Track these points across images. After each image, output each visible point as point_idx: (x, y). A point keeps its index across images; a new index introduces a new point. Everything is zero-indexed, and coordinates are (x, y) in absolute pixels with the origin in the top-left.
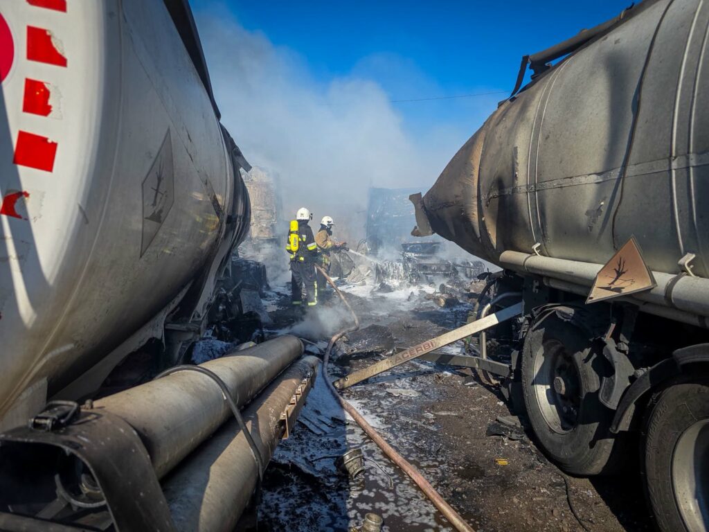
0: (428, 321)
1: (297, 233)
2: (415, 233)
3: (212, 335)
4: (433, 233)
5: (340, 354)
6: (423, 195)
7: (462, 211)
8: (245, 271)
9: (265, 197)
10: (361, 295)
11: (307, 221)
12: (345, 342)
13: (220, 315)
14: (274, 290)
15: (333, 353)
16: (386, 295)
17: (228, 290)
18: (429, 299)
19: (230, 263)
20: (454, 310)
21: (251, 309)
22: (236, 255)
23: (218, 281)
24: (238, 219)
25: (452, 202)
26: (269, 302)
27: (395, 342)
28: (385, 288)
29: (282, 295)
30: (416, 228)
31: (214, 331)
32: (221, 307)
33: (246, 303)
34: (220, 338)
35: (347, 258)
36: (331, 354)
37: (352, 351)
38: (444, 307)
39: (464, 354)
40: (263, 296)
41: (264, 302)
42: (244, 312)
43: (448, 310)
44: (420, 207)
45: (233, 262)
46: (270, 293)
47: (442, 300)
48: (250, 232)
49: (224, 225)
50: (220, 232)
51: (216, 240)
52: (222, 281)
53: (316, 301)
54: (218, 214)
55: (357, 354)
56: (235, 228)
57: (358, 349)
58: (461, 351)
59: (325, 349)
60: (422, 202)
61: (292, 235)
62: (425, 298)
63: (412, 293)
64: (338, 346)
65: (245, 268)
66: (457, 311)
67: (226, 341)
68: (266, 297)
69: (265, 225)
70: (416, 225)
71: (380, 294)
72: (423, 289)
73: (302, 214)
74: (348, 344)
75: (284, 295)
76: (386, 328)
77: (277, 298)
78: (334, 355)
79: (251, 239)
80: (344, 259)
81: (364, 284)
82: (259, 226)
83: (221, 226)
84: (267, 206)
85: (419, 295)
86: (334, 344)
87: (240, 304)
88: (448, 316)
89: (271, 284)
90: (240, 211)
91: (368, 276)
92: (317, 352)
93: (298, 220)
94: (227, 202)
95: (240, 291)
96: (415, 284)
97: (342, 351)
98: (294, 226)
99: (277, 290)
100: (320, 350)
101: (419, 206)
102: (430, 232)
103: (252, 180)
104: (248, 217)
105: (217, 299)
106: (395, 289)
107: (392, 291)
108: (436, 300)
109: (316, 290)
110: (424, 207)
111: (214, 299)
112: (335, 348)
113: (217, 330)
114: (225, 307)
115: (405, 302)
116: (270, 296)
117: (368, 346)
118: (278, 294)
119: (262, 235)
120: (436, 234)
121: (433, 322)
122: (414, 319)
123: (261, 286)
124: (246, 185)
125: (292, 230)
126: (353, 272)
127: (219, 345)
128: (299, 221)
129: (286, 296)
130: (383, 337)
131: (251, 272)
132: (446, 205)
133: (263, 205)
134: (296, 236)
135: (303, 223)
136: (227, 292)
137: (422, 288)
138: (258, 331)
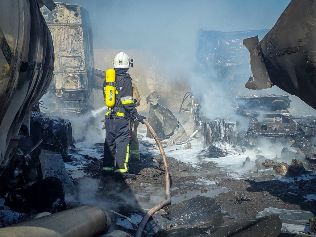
0: (266, 193)
1: (113, 84)
2: (250, 86)
3: (4, 205)
4: (272, 85)
5: (157, 230)
6: (260, 39)
7: (307, 59)
8: (47, 129)
9: (72, 41)
10: (186, 160)
11: (126, 69)
12: (162, 216)
13: (15, 181)
14: (81, 153)
15: (148, 229)
16: (215, 160)
17: (25, 152)
18: (267, 167)
19: (29, 120)
20: (299, 179)
21: (53, 175)
22: (37, 109)
23: (12, 140)
24: (36, 67)
25: (296, 48)
26: (75, 167)
27: (224, 217)
28: (215, 153)
29: (91, 158)
30: (251, 78)
31: (7, 199)
32: (16, 172)
33: (46, 167)
34: (13, 209)
35: (169, 115)
36: (145, 229)
37: (171, 226)
38: (287, 176)
39: (309, 233)
40: (68, 159)
41: (68, 166)
42: (44, 178)
43: (291, 180)
44: (256, 54)
45: (32, 118)
46: (76, 156)
47: (284, 168)
48: (52, 83)
49: (17, 74)
50: (11, 81)
51: (7, 92)
52: (17, 140)
53: (126, 168)
54: (8, 60)
55: (178, 230)
56: (32, 77)
57: (179, 225)
58: (305, 229)
59: (139, 224)
60: (259, 48)
61: (107, 86)
62: (263, 164)
63: (248, 159)
64: (155, 220)
65: (47, 126)
66: (302, 180)
67: (21, 212)
68: (72, 161)
69: (71, 75)
70: (252, 76)
71: (208, 160)
72: (261, 154)
73: (120, 62)
74: (167, 218)
75: (92, 158)
76: (213, 200)
77: (84, 162)
78: (149, 231)
79: (54, 91)
80: (167, 116)
81: (189, 147)
82: (65, 76)
83: (13, 74)
84: (74, 51)
85: (256, 161)
86: (151, 218)
87: (39, 168)
88: (291, 187)
89: (78, 146)
90: (39, 56)
91: (194, 137)
92: (129, 227)
93: (115, 69)
94: (21, 46)
95: (40, 152)
96: (252, 147)
97: (159, 227)
98: (111, 77)
99: (84, 153)
100: (132, 224)
101: (256, 52)
102: (269, 84)
103: (57, 21)
104: (50, 65)
105: (11, 161)
106: (227, 153)
107: (224, 156)
108: (277, 167)
109: (127, 155)
110: (261, 53)
111: (7, 162)
112: (151, 222)
113: (11, 199)
114: (21, 172)
115: (238, 169)
116: (77, 160)
117: (191, 221)
118: (86, 157)
119: (68, 87)
120: (275, 87)
121: (272, 193)
122: (249, 189)
123: (66, 147)
124: (49, 26)
125: (108, 81)
126: (176, 132)
127: (11, 214)
128: (117, 70)
129: (95, 159)
130: (209, 211)
131: (54, 131)
132: (289, 51)
133: (70, 50)
134: (112, 88)
135: (121, 73)
136: (25, 154)
137: (259, 152)
138: (58, 200)
